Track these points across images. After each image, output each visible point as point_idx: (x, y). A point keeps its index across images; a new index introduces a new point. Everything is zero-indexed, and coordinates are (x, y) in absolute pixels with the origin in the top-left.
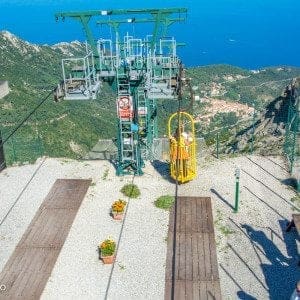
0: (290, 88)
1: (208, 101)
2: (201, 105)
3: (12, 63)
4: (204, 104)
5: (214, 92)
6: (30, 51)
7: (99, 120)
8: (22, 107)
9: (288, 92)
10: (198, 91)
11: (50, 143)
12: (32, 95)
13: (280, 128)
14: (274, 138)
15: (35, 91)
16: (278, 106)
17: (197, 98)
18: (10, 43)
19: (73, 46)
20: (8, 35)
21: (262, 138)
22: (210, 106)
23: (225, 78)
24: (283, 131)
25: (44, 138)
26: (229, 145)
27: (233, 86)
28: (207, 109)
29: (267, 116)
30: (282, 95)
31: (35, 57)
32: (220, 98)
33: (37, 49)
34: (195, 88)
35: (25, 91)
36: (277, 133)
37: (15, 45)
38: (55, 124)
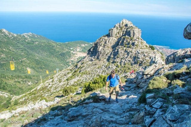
0: (96, 43)
1: (76, 53)
2: (74, 54)
3: (6, 40)
4: (75, 54)
5: (78, 50)
6: (13, 36)
7: (38, 60)
8: (9, 56)
9: (95, 44)
10: (73, 49)
11: (20, 68)
12: (13, 51)
13: (93, 58)
14: (90, 62)
15: (14, 50)
16: (92, 50)
17: (72, 52)
18: (5, 33)
19: (29, 35)
20: (4, 30)
21: (86, 62)
22: (77, 54)
23: (82, 45)
24: (94, 59)
25: (17, 67)
26: (75, 66)
27: (85, 48)
28: (76, 55)
29: (88, 54)
30: (93, 46)
31: (15, 38)
32: (80, 52)
33: (15, 35)
34: (72, 49)
35: (10, 50)
36: (92, 60)
37: (7, 34)
38: (22, 62)
